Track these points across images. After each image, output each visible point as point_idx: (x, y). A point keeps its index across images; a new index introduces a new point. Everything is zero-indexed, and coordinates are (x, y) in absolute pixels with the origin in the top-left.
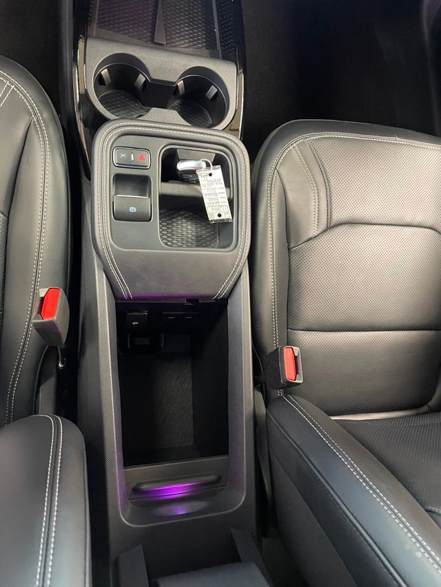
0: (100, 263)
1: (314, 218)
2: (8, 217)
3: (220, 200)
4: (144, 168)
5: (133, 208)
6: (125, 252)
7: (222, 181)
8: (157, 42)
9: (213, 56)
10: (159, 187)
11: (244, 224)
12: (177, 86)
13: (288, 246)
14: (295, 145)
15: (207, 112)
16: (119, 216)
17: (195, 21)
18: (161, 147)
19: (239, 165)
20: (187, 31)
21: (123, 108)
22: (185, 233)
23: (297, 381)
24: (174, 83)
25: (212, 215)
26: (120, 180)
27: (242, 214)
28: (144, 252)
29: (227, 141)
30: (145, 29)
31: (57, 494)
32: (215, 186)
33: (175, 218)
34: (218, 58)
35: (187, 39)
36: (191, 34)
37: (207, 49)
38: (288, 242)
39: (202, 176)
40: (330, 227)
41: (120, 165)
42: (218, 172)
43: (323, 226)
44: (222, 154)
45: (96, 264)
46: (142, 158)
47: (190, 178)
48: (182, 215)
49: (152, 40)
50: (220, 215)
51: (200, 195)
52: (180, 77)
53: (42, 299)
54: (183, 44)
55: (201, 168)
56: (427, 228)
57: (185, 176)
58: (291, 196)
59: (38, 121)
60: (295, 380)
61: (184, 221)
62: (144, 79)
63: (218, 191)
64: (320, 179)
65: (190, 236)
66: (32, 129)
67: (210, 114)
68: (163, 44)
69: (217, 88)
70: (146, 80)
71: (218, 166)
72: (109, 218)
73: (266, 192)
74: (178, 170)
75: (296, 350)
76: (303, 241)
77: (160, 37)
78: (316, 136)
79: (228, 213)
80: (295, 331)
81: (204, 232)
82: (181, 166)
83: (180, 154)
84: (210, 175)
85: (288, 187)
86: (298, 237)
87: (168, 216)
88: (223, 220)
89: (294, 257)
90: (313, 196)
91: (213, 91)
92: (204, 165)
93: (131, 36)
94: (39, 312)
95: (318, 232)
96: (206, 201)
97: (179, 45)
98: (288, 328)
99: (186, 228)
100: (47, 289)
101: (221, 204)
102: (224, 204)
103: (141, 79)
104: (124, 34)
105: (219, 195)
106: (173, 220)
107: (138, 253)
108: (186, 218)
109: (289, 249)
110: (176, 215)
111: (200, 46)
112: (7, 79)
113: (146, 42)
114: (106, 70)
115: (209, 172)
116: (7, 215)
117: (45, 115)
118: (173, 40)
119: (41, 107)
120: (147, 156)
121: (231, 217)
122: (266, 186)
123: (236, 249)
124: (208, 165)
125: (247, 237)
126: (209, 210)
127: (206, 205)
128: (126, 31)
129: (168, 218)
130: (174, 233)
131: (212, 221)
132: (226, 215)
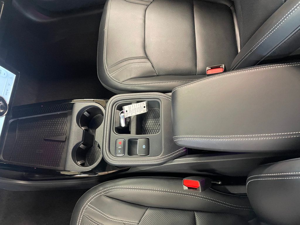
0: (170, 162)
1: (143, 65)
2: (149, 207)
3: (138, 107)
4: (124, 142)
5: (143, 147)
6: (164, 150)
7: (129, 106)
8: (65, 140)
9: (71, 114)
10: (133, 135)
11: (148, 96)
12: (84, 130)
13: (156, 76)
14: (110, 75)
15: (95, 116)
16: (147, 152)
17: (55, 122)
18: (115, 134)
19: (121, 99)
20: (59, 126)
21: (94, 155)
22: (152, 124)
23: (224, 67)
24: (83, 131)
25: (144, 110)
26: (130, 153)
27: (144, 97)
28: (164, 141)
29: (111, 105)
30: (59, 145)
31: (287, 173)
32: (132, 109)
33: (145, 128)
34: (72, 111)
35: (63, 126)
36: (61, 124)
37: (67, 117)
38: (154, 76)
39: (127, 115)
40: (147, 57)
41: (124, 153)
42: (126, 108)
43: (146, 60)
44: (116, 107)
45: (170, 164)
46: (120, 143)
47: (128, 121)
48: (144, 125)
49: (64, 142)
50: (144, 107)
51: (135, 116)
52: (81, 128)
53: (189, 188)
54: (65, 128)
55: (124, 116)
56: (145, 13)
57: (127, 123)
58: (133, 76)
59: (104, 192)
60: (223, 68)
61: (147, 124)
62: (82, 145)
63: (134, 108)
64: (125, 63)
65: (154, 122)
66: (107, 195)
67: (95, 115)
68: (66, 137)
69: (85, 111)
70: (82, 144)
71: (123, 108)
72: (148, 158)
73: (132, 87)
74: (125, 126)
75: (208, 68)
76: (153, 70)
77: (63, 138)
78: (106, 66)
79: (143, 103)
80: (197, 71)
81: (152, 115)
82: (123, 125)
83: (117, 126)
84: (127, 111)
85: (130, 77)
86: (152, 72)
87: (145, 132)
88: (146, 105)
89: (161, 73)
90: (133, 66)
91: (86, 113)
92: (122, 114)
93: (63, 151)
94: (196, 189)
95: (149, 62)
96: (138, 113)
97: (66, 130)
98: (196, 75)
99: (150, 123)
100: (184, 186)
101: (139, 106)
102: (140, 105)
103: (82, 146)
104: (62, 154)
105: (136, 107)
106: (147, 129)
107: (164, 144)
108: (145, 124)
109: (158, 76)
110: (144, 128)
111: (66, 120)
112: (85, 206)
113: (65, 145)
114: (78, 162)
115: (126, 112)
116: (147, 208)
117: (101, 188)
118: (64, 132)
119: (97, 191)
120: (119, 141)
121: (145, 102)
122: (129, 87)
123: (160, 99)
124: (123, 112)
125: (154, 94)
126: (142, 112)
127: (140, 113)
128: (60, 153)
129: (146, 132)
130: (153, 129)
131: (147, 111)
132: (144, 104)
